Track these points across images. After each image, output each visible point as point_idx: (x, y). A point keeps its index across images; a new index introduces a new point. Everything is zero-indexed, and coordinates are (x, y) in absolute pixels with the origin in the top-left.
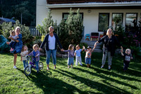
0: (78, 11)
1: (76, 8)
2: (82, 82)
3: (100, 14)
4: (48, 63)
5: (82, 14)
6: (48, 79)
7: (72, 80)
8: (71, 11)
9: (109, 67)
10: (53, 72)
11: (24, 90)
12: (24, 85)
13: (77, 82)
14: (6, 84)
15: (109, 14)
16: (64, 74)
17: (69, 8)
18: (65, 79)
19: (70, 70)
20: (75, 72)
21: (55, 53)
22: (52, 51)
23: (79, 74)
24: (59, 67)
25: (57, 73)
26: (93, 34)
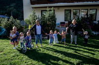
0: (52, 9)
1: (51, 7)
2: (62, 54)
3: (65, 10)
4: (37, 43)
5: (54, 10)
6: (39, 53)
7: (55, 53)
8: (48, 9)
9: (76, 43)
10: (41, 49)
11: (26, 62)
12: (24, 59)
13: (58, 54)
14: (12, 60)
15: (71, 10)
16: (49, 50)
17: (46, 7)
18: (51, 53)
19: (52, 47)
20: (55, 48)
21: (41, 36)
22: (39, 35)
23: (58, 49)
24: (44, 45)
25: (44, 50)
26: (61, 23)
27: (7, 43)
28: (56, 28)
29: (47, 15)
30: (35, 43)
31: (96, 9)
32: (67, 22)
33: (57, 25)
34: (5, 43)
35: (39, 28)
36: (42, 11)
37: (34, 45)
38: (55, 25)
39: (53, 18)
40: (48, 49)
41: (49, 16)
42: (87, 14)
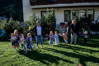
0: (52, 10)
1: (51, 8)
2: (62, 54)
3: (65, 11)
5: (54, 11)
6: (40, 54)
7: (55, 53)
8: (48, 10)
9: (75, 43)
10: (42, 50)
11: (27, 63)
13: (59, 54)
15: (70, 11)
17: (46, 8)
18: (51, 53)
19: (52, 47)
20: (56, 48)
21: (42, 37)
22: (39, 36)
23: (59, 49)
24: (45, 46)
25: (45, 50)
27: (7, 45)
28: (56, 28)
29: (46, 15)
30: (35, 44)
31: (94, 10)
32: (66, 23)
33: (57, 26)
34: (5, 45)
35: (39, 29)
36: (42, 12)
37: (35, 47)
38: (55, 25)
39: (53, 19)
40: (49, 50)
41: (49, 17)
42: (85, 15)
